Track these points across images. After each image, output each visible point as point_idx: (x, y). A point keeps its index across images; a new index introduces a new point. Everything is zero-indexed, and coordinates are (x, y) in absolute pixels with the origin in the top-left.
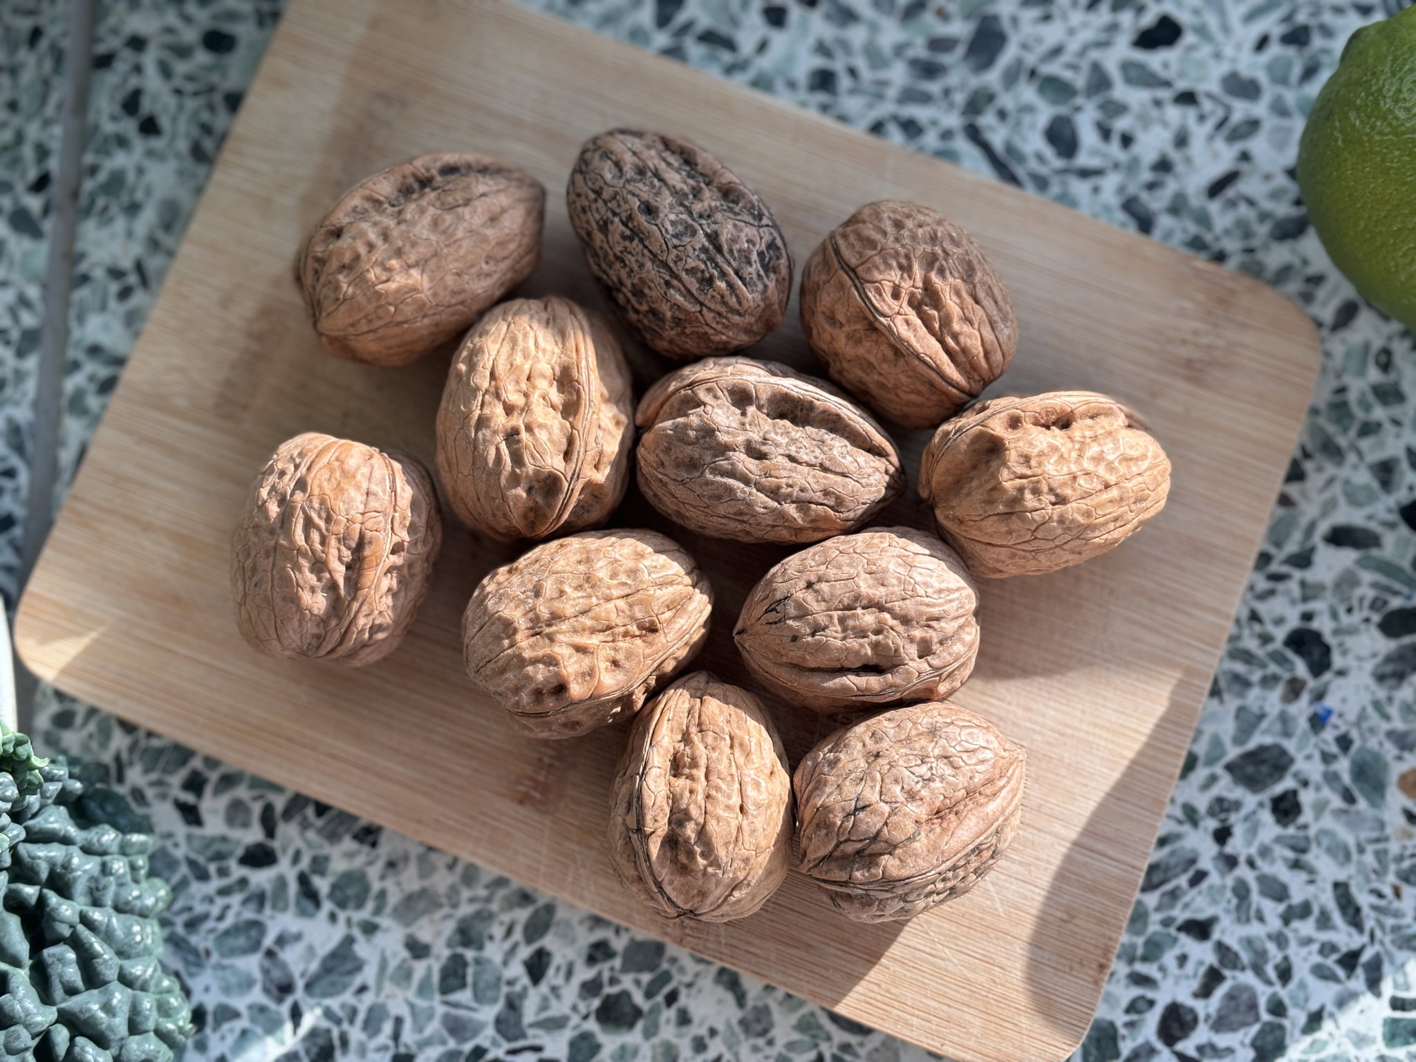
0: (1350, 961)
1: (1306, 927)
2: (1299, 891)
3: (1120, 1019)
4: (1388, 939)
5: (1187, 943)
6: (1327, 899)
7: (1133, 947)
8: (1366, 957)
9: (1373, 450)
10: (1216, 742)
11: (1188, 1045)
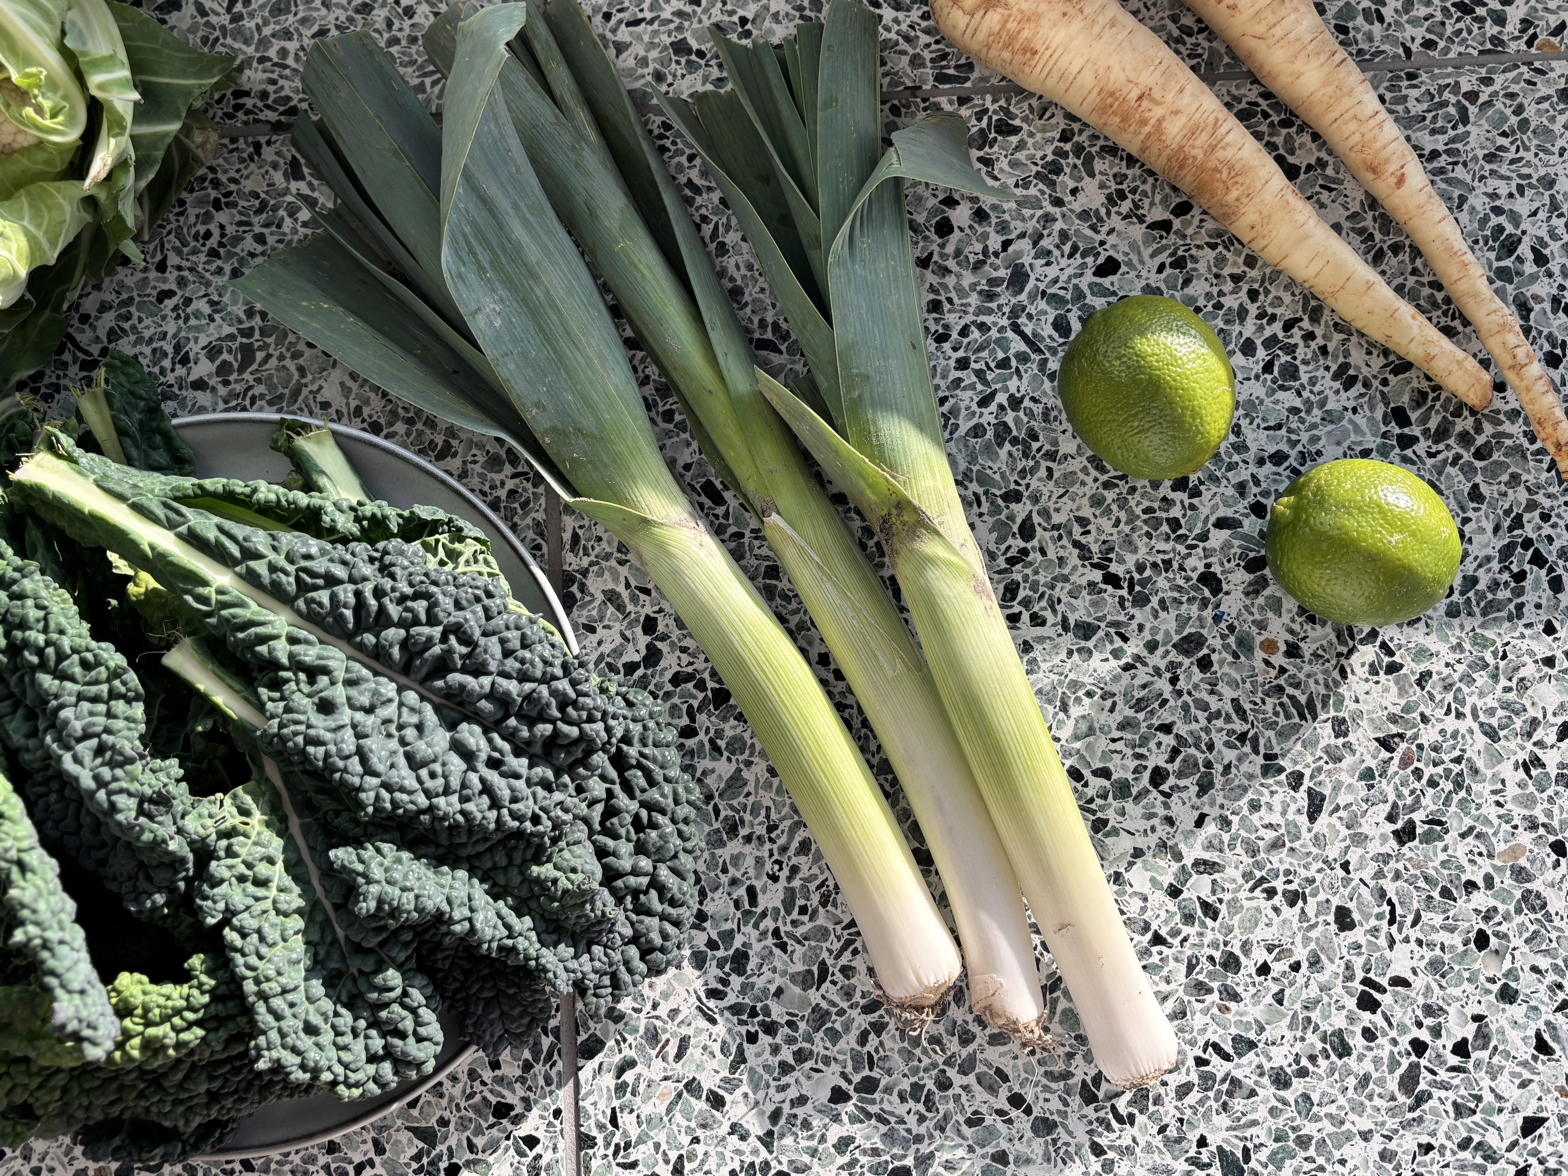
0: (1242, 737)
1: (1219, 723)
2: (1214, 706)
3: (1130, 777)
4: (1260, 726)
5: (1161, 736)
6: (1229, 708)
7: (1134, 740)
8: (1250, 735)
9: (1235, 477)
10: (1167, 633)
11: (1165, 787)
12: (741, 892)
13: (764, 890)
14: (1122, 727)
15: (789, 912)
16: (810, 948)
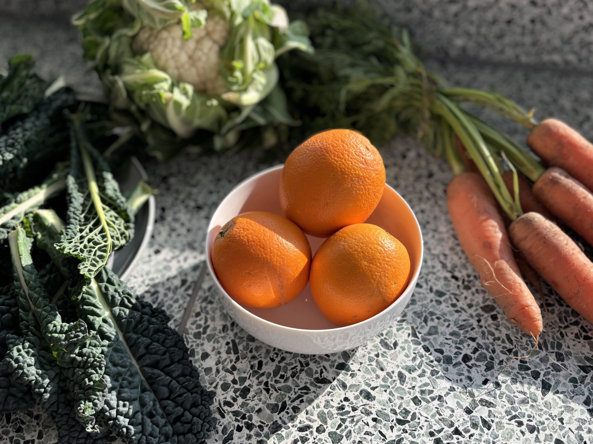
0: (510, 351)
1: (499, 342)
2: (497, 334)
3: (453, 356)
4: (519, 348)
5: (470, 342)
6: (504, 337)
7: (457, 341)
8: (514, 350)
11: (470, 363)
12: (256, 362)
13: (266, 364)
14: (452, 334)
15: (275, 376)
16: (281, 394)
